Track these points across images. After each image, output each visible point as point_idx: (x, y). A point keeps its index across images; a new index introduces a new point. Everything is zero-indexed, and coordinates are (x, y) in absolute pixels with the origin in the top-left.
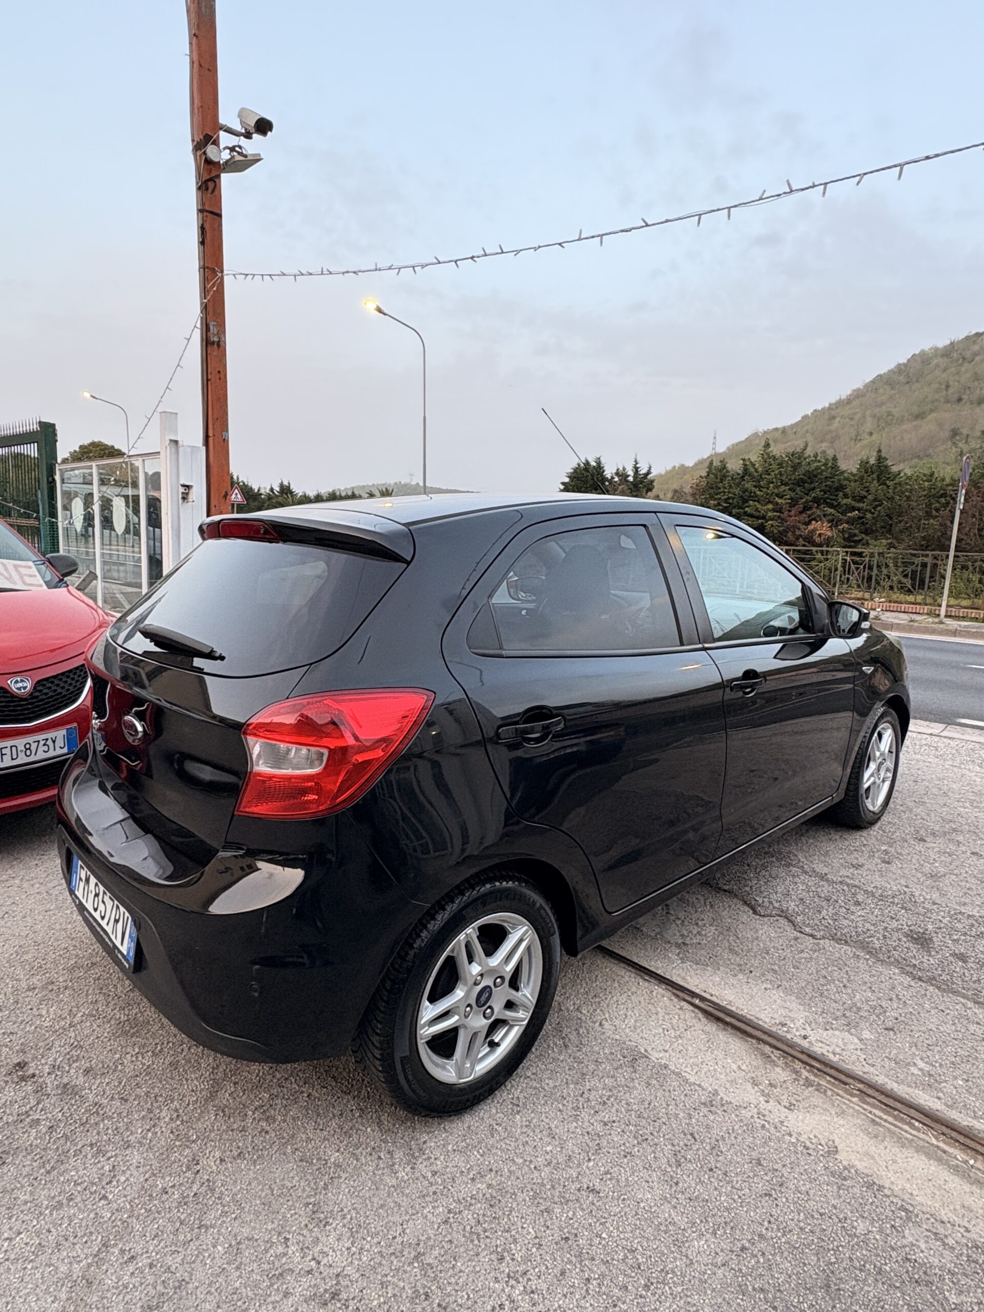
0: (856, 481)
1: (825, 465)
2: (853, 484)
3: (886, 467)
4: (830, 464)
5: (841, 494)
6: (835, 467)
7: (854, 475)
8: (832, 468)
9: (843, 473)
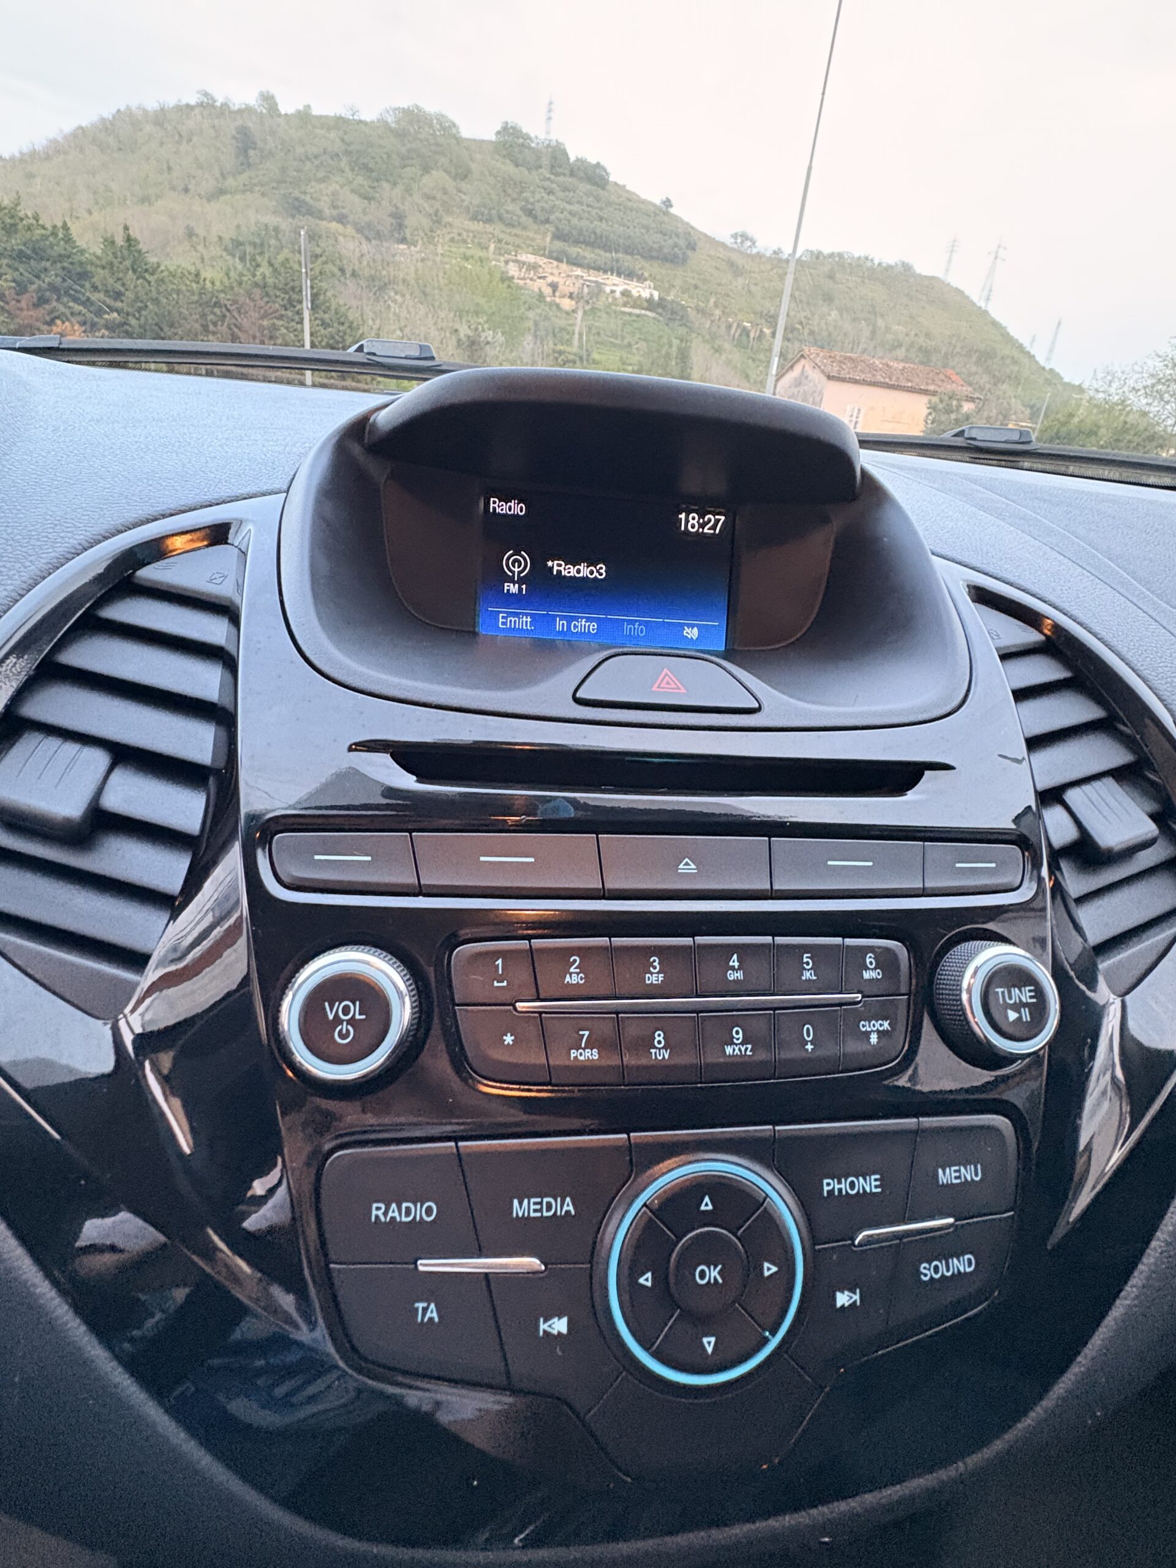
0: (103, 268)
1: (54, 234)
2: (99, 270)
3: (139, 252)
4: (61, 235)
5: (87, 285)
6: (68, 239)
7: (98, 257)
8: (66, 242)
9: (82, 252)
